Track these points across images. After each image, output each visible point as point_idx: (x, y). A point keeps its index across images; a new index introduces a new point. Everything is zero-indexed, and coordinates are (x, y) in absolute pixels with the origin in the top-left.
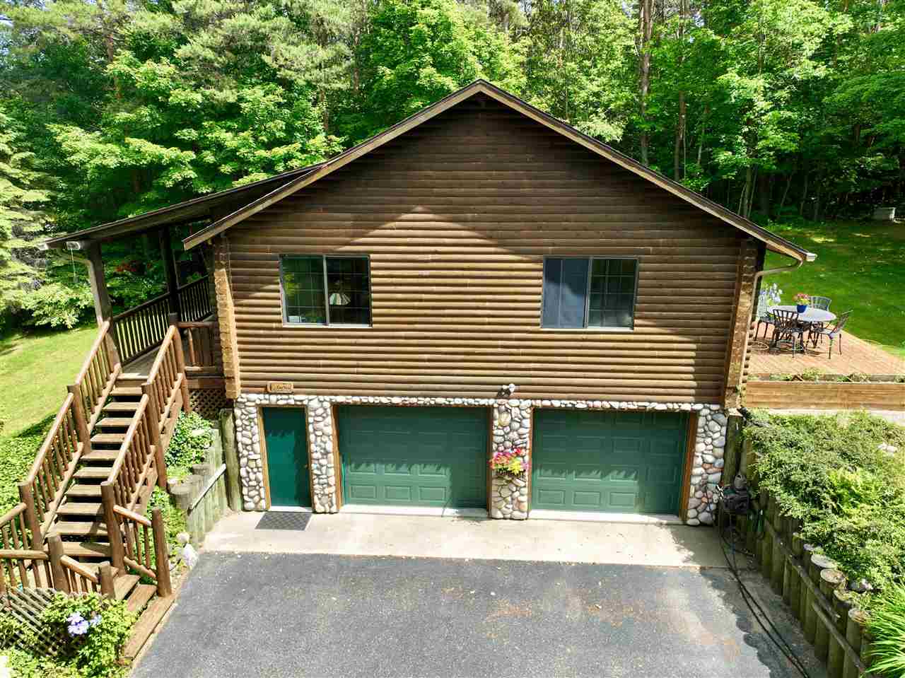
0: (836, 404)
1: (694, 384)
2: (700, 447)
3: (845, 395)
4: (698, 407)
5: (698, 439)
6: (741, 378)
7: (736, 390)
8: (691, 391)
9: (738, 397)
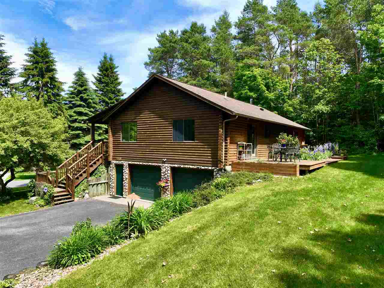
1: (211, 160)
6: (224, 158)
7: (221, 161)
8: (211, 162)
9: (223, 164)
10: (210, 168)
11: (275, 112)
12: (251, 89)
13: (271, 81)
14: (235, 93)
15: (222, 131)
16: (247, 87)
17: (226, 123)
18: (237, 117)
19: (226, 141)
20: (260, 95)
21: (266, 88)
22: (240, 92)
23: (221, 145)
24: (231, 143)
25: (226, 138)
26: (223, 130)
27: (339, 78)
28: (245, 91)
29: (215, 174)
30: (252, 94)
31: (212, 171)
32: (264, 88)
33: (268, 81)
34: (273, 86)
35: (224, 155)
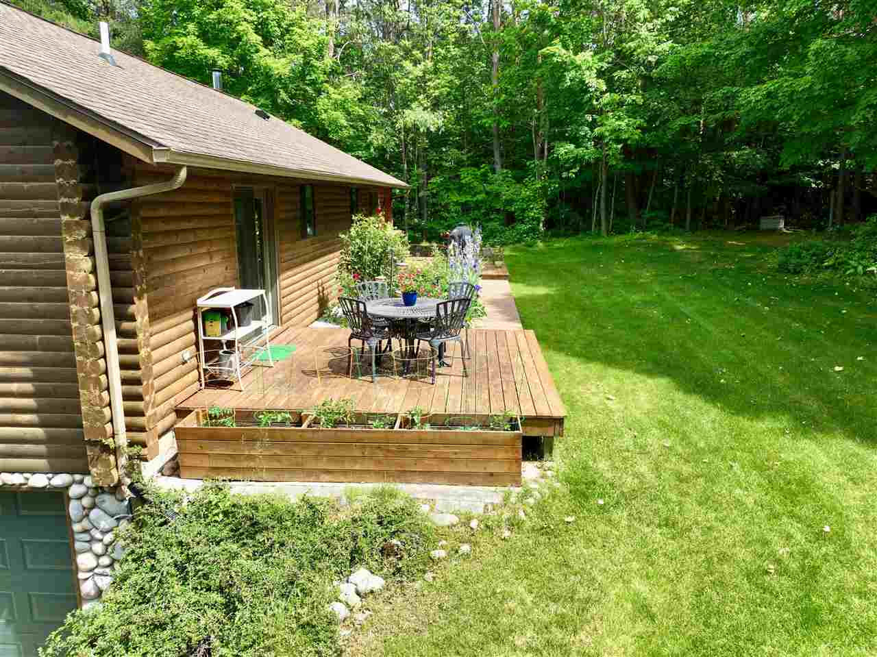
0: (369, 471)
1: (39, 432)
2: (85, 561)
3: (380, 454)
4: (60, 480)
5: (78, 545)
6: (121, 421)
7: (106, 449)
8: (42, 448)
9: (123, 461)
10: (39, 481)
11: (295, 121)
12: (209, 36)
13: (273, 16)
14: (149, 45)
15: (87, 264)
16: (191, 27)
17: (110, 211)
18: (183, 174)
19: (126, 325)
20: (244, 60)
21: (260, 38)
22: (167, 41)
23: (94, 349)
24: (154, 318)
25: (121, 303)
26: (92, 254)
27: (458, 35)
28: (188, 40)
29: (74, 509)
30: (213, 53)
31: (58, 497)
32: (255, 38)
33: (264, 15)
34: (283, 35)
35: (119, 405)
